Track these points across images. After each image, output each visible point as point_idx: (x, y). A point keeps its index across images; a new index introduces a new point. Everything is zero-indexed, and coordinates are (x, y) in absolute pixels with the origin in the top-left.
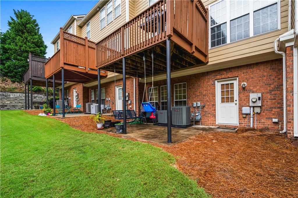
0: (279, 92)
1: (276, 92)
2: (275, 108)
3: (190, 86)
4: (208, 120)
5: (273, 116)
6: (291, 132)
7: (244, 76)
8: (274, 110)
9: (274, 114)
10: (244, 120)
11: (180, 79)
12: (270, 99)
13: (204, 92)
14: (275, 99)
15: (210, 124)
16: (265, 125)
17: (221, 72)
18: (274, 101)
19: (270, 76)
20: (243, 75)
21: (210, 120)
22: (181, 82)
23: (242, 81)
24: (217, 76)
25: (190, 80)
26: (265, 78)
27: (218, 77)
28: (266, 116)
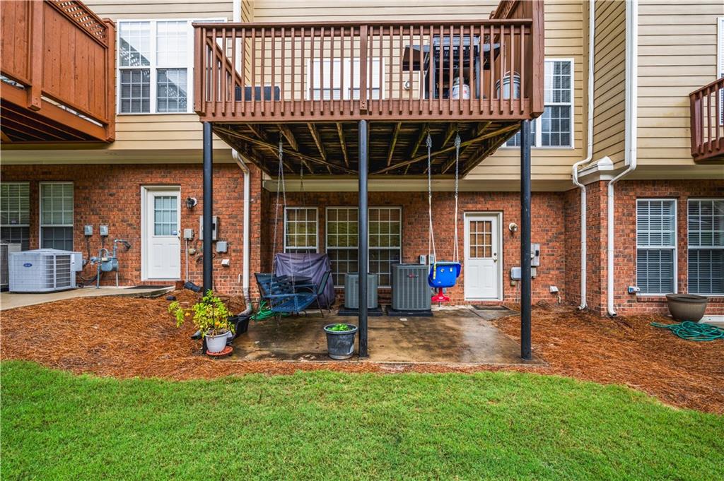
0: (558, 244)
1: (555, 244)
2: (553, 269)
3: (412, 217)
4: (450, 293)
5: (551, 283)
6: (605, 308)
7: (513, 211)
8: (552, 272)
9: (551, 280)
10: (513, 290)
11: (386, 196)
12: (548, 255)
13: (443, 234)
14: (553, 255)
15: (454, 300)
16: (541, 297)
17: (475, 197)
18: (552, 257)
19: (548, 216)
20: (511, 209)
21: (453, 292)
22: (388, 204)
23: (509, 219)
24: (468, 203)
25: (411, 203)
26: (541, 219)
27: (470, 206)
28: (543, 282)
